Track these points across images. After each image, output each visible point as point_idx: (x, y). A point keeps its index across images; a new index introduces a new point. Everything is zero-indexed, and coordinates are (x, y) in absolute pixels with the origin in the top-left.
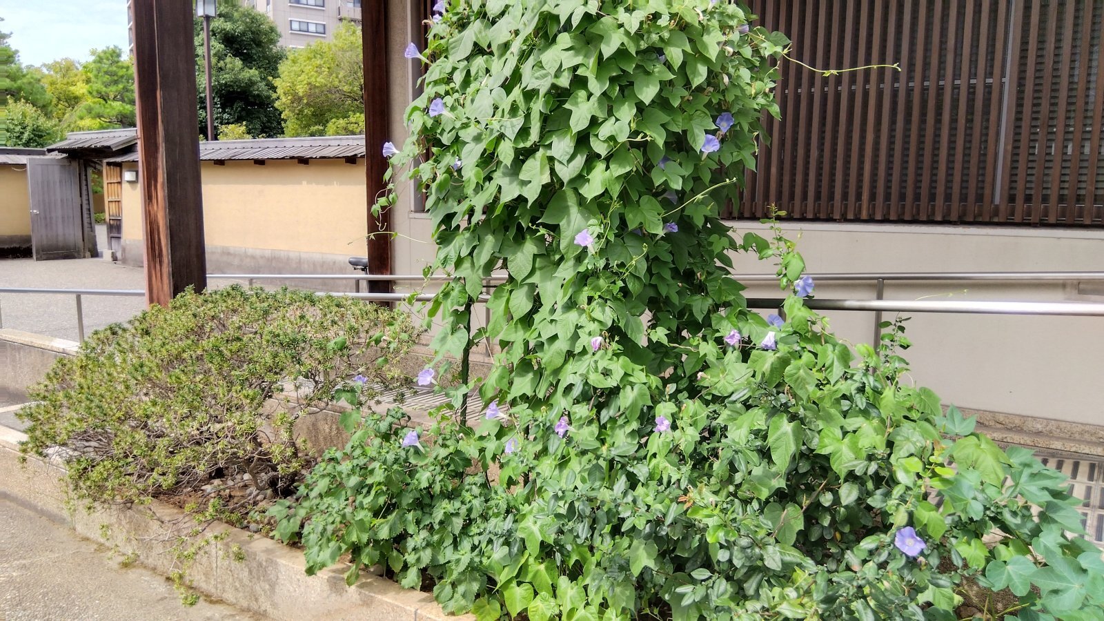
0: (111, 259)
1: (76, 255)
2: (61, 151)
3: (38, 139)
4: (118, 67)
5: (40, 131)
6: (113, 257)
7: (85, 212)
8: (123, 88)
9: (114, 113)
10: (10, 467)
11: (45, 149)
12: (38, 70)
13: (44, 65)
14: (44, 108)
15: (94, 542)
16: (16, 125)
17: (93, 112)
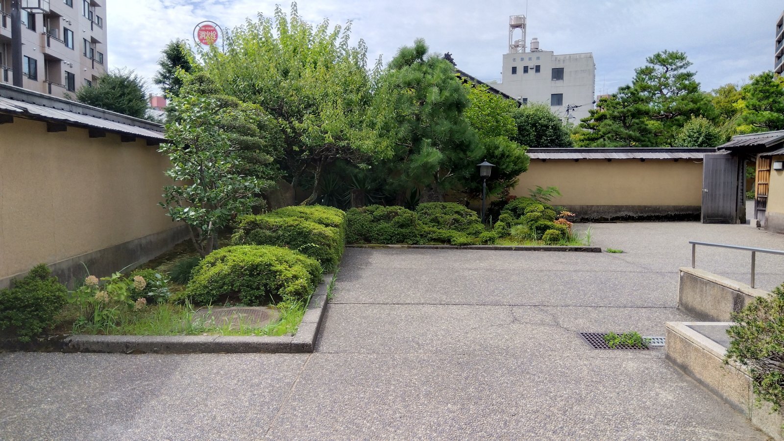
0: (755, 226)
1: (730, 221)
2: (727, 149)
3: (708, 142)
4: (770, 86)
5: (711, 136)
6: (757, 224)
7: (740, 191)
8: (773, 101)
9: (764, 119)
10: (706, 363)
11: (716, 148)
12: (710, 94)
13: (714, 90)
14: (714, 120)
15: (765, 434)
16: (695, 133)
17: (748, 120)
